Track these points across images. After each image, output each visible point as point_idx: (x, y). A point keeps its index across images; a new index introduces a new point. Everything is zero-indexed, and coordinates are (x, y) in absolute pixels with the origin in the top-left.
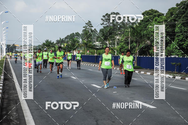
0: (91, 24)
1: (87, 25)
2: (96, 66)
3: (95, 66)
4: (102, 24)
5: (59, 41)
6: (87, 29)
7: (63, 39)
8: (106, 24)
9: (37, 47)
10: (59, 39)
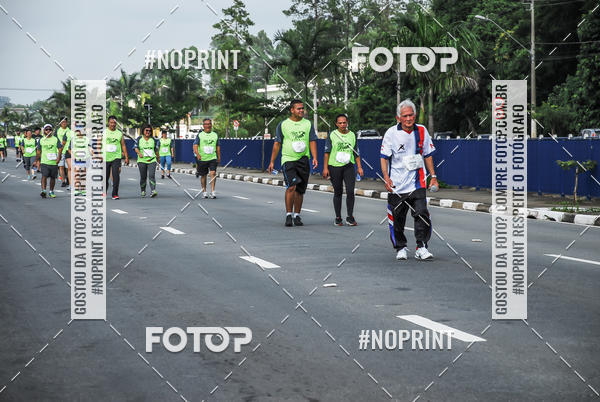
0: (245, 14)
1: (230, 17)
2: (265, 181)
3: (260, 181)
4: (287, 13)
5: (119, 83)
6: (231, 32)
7: (135, 75)
8: (306, 11)
9: (30, 108)
10: (118, 77)
